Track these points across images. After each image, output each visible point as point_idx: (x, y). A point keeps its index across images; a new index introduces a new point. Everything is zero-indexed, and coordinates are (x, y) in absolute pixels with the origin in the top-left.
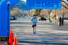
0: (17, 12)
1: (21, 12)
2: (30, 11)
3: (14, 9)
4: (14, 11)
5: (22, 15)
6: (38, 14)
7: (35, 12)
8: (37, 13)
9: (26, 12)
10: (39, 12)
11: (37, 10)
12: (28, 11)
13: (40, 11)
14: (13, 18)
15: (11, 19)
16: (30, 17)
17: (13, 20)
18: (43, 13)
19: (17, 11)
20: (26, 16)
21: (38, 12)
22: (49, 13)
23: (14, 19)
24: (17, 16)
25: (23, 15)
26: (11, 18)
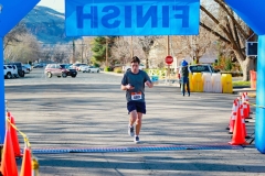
0: (28, 50)
1: (45, 49)
2: (76, 43)
3: (18, 37)
4: (21, 46)
5: (48, 57)
8: (101, 52)
9: (63, 48)
10: (110, 46)
11: (102, 41)
13: (112, 44)
14: (14, 71)
15: (9, 73)
16: (79, 65)
17: (15, 77)
18: (125, 50)
19: (30, 46)
21: (106, 46)
22: (146, 50)
23: (21, 74)
24: (30, 63)
25: (52, 60)
26: (8, 70)
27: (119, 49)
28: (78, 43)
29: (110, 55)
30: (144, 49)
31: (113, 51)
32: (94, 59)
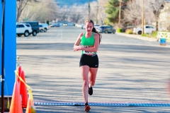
0: (46, 10)
1: (62, 9)
2: (91, 5)
5: (64, 17)
6: (117, 18)
7: (107, 9)
8: (114, 14)
9: (79, 9)
10: (123, 8)
11: (116, 4)
12: (86, 4)
13: (124, 6)
15: (27, 31)
18: (136, 13)
19: (48, 6)
20: (77, 22)
21: (119, 9)
22: (156, 13)
24: (48, 23)
25: (69, 20)
26: (26, 28)
27: (131, 12)
28: (93, 5)
29: (122, 17)
30: (155, 12)
31: (125, 14)
32: (108, 21)
